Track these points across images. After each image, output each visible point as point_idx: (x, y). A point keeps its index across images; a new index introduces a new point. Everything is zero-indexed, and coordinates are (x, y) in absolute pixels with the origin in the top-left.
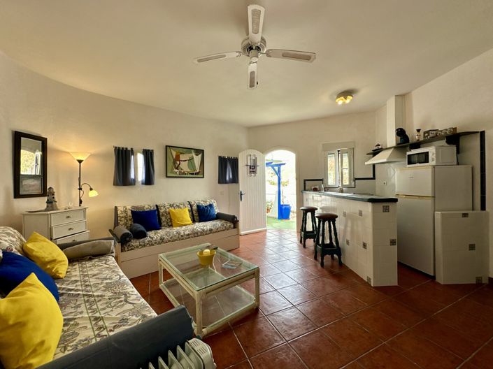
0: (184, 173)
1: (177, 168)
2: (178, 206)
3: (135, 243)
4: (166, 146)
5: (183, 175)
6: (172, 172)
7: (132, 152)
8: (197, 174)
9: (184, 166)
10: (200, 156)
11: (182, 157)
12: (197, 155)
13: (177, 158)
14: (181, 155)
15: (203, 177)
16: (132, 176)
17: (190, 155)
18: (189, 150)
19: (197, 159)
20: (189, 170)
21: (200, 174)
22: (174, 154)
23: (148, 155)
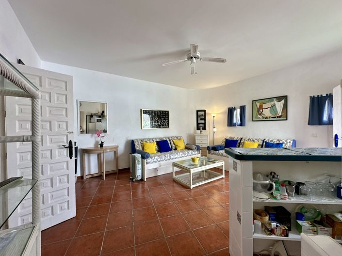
0: (266, 118)
1: (260, 115)
4: (253, 101)
5: (266, 119)
6: (256, 117)
8: (280, 117)
9: (267, 113)
10: (283, 102)
12: (278, 102)
13: (261, 107)
14: (264, 105)
15: (287, 120)
16: (235, 121)
17: (272, 103)
18: (271, 99)
19: (279, 106)
20: (270, 115)
21: (284, 116)
22: (258, 105)
23: (243, 109)
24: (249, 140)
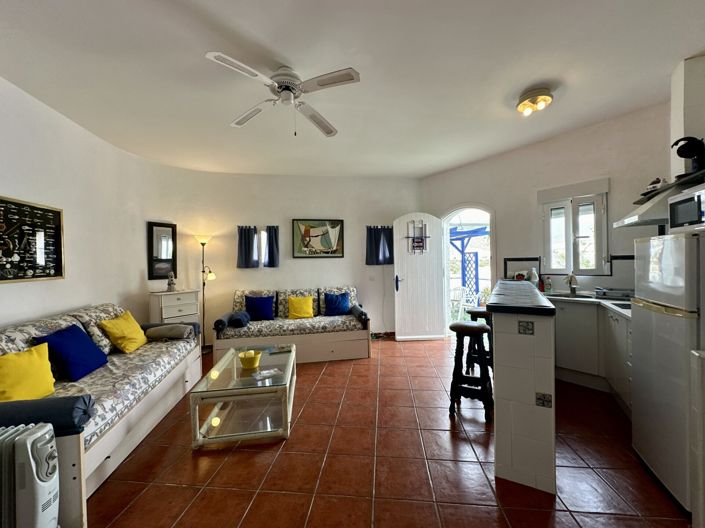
0: (316, 252)
1: (306, 246)
2: (302, 294)
3: (230, 331)
4: (294, 220)
5: (314, 255)
6: (300, 251)
7: (255, 230)
8: (334, 252)
9: (316, 244)
10: (338, 228)
11: (313, 232)
12: (333, 227)
13: (307, 233)
14: (311, 230)
15: (343, 257)
16: (255, 257)
17: (324, 229)
18: (322, 222)
19: (334, 233)
20: (322, 248)
21: (338, 252)
22: (303, 228)
23: (273, 233)
24: (293, 293)
